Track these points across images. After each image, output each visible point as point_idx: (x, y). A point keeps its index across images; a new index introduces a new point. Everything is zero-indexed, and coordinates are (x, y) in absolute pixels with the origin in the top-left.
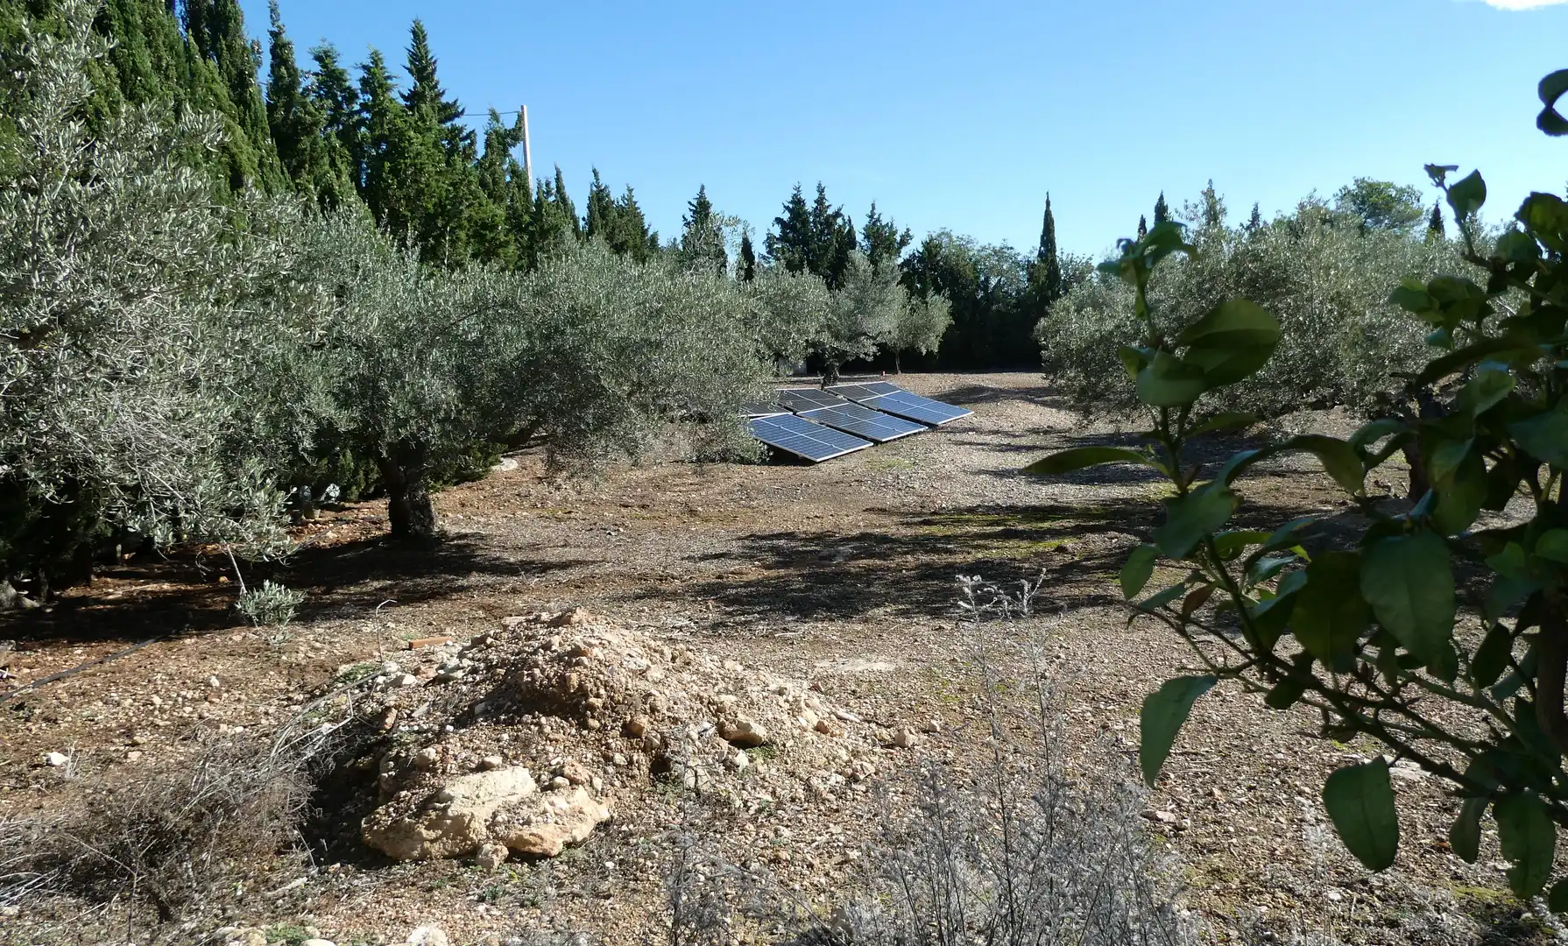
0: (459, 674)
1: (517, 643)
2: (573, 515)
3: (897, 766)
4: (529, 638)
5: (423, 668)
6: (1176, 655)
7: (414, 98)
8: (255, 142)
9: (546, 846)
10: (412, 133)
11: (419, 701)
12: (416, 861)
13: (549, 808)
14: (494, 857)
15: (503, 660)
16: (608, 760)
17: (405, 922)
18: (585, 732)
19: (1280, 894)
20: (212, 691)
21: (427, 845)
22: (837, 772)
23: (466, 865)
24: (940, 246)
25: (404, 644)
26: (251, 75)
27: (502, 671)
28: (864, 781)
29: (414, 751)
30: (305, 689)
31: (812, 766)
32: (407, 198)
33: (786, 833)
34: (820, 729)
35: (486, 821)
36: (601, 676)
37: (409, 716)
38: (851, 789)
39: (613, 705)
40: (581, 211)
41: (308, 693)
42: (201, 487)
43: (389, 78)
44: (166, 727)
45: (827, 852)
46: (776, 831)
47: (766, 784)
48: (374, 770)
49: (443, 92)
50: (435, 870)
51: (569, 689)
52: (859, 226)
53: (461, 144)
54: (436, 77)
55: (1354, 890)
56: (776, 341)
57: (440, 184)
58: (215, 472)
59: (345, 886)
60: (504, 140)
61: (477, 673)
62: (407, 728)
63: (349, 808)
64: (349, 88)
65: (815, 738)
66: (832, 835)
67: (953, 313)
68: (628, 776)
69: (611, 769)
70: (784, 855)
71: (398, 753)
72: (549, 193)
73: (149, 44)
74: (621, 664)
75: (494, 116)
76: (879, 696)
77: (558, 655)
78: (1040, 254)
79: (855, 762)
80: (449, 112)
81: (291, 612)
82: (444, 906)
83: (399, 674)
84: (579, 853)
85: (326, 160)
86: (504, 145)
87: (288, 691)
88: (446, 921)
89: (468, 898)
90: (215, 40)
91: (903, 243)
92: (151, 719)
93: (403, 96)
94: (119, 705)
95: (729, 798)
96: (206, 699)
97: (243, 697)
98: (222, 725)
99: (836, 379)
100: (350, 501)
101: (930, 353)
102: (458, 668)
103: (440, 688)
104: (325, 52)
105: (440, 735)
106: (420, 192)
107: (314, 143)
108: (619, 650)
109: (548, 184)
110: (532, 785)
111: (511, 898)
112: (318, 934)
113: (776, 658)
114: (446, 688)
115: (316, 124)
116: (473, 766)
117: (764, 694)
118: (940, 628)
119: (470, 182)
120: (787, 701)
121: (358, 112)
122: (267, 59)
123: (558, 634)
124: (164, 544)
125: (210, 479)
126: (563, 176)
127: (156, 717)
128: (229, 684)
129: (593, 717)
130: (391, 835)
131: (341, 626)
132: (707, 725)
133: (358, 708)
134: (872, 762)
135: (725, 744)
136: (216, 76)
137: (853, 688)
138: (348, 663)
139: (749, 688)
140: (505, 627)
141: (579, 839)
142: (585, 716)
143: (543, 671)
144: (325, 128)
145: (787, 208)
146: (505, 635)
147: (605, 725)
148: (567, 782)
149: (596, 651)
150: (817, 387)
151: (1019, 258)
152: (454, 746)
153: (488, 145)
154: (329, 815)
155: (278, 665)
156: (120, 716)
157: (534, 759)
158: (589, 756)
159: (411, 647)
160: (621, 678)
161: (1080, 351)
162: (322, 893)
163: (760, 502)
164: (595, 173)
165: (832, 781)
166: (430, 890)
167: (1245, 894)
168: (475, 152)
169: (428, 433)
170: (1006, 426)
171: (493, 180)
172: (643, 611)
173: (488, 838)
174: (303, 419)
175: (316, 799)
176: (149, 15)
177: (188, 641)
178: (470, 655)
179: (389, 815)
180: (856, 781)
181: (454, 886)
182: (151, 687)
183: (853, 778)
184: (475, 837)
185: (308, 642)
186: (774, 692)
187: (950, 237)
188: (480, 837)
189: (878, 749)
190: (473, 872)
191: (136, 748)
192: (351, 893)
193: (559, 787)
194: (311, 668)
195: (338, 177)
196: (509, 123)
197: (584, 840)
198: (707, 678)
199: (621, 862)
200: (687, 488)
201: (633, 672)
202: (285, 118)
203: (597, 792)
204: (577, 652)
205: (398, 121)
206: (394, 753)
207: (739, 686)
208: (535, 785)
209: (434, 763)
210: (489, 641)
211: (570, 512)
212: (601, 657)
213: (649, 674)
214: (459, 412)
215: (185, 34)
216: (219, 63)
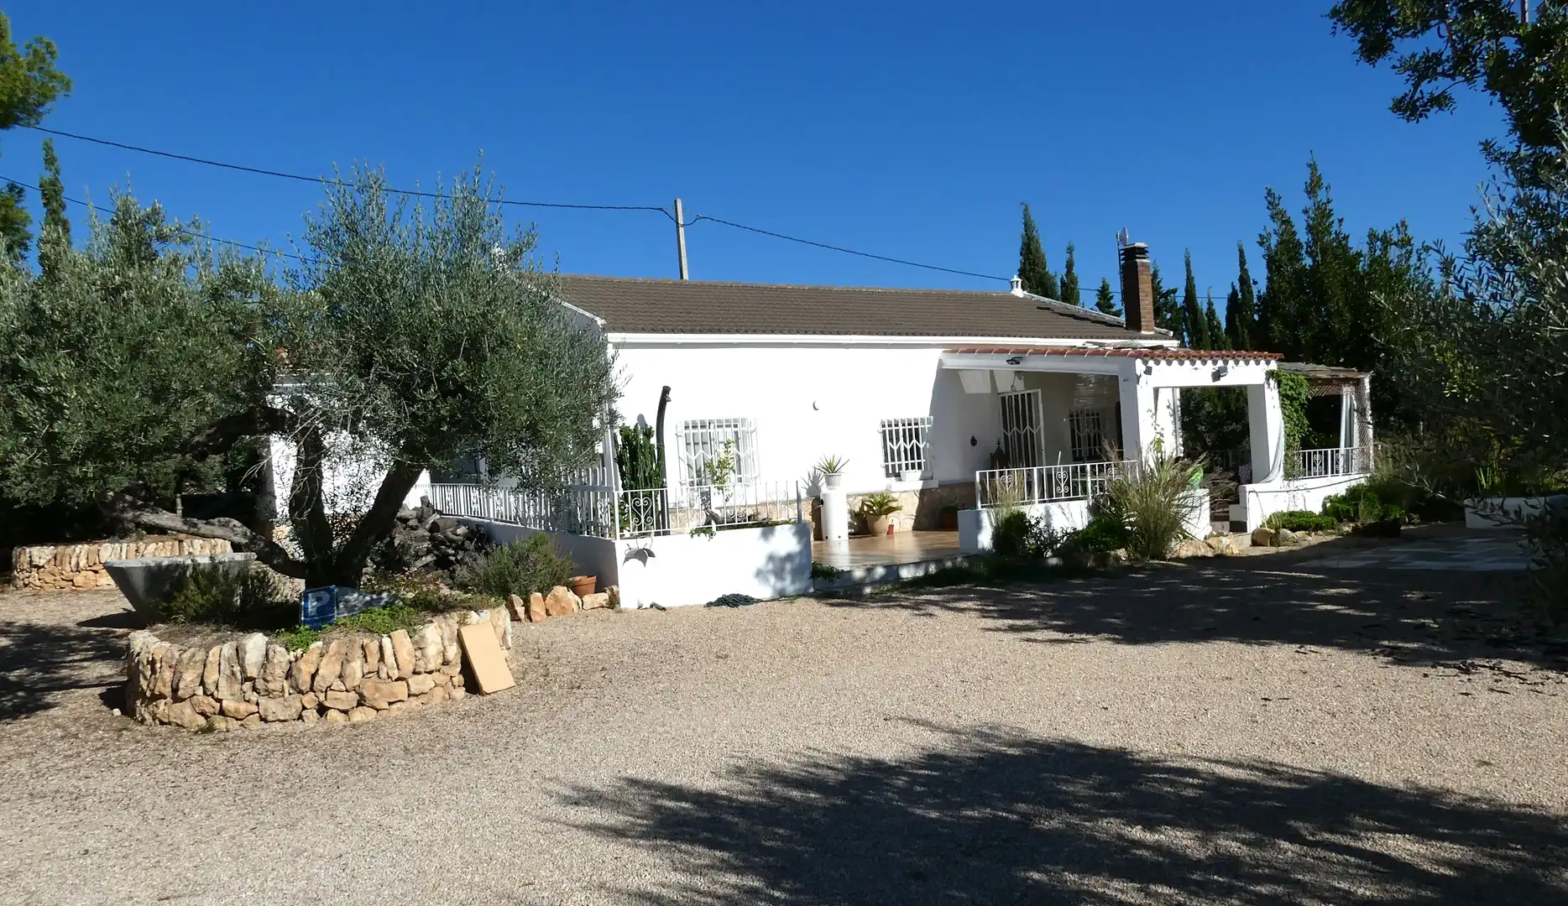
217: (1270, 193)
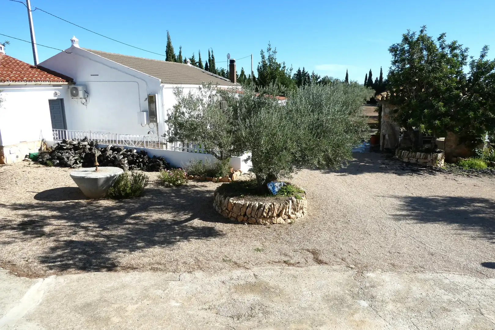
217: (262, 51)
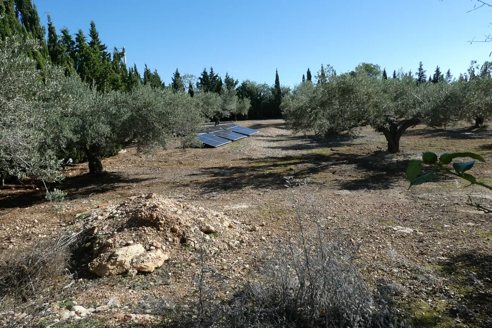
0: (117, 215)
1: (135, 205)
2: (144, 165)
3: (254, 237)
4: (139, 203)
5: (104, 214)
6: (330, 199)
7: (92, 44)
8: (44, 56)
9: (149, 269)
10: (92, 54)
11: (105, 224)
12: (107, 276)
13: (149, 257)
14: (133, 274)
15: (131, 210)
16: (167, 240)
17: (106, 297)
18: (159, 232)
19: (380, 271)
20: (35, 224)
21: (111, 271)
22: (237, 240)
23: (124, 277)
24: (246, 84)
25: (96, 206)
26: (42, 37)
27: (131, 214)
28: (245, 242)
29: (104, 240)
30: (66, 222)
31: (229, 239)
32: (91, 73)
33: (224, 260)
34: (230, 227)
35: (129, 262)
36: (163, 214)
37: (102, 229)
38: (242, 245)
39: (167, 223)
40: (142, 76)
41: (67, 223)
42: (33, 160)
43: (84, 37)
44: (21, 236)
45: (238, 266)
46: (221, 260)
47: (216, 245)
48: (91, 247)
49: (101, 42)
50: (114, 279)
51: (153, 218)
52: (223, 79)
53: (107, 57)
54: (98, 38)
55: (401, 268)
56: (205, 111)
57: (101, 68)
58: (37, 155)
59: (84, 286)
60: (119, 56)
61: (123, 215)
62: (101, 233)
63: (84, 260)
64: (72, 41)
65: (229, 230)
66: (239, 260)
67: (251, 103)
68: (173, 245)
69: (168, 243)
70: (225, 267)
71: (99, 241)
72: (132, 71)
73: (11, 27)
74: (169, 210)
75: (116, 49)
76: (245, 216)
77: (149, 208)
78: (275, 86)
79: (242, 236)
80: (103, 48)
81: (63, 198)
82: (118, 291)
83: (96, 216)
84: (160, 271)
85: (66, 62)
86: (119, 57)
87: (60, 223)
88: (119, 296)
89: (126, 288)
90: (31, 26)
91: (236, 83)
92: (16, 234)
93: (89, 43)
94: (5, 230)
95: (205, 250)
96: (34, 227)
97: (46, 225)
98: (39, 235)
99: (219, 123)
100: (76, 163)
101: (245, 115)
102: (116, 213)
103: (111, 220)
104: (65, 30)
105: (112, 235)
106: (95, 71)
107: (62, 56)
108: (167, 205)
109: (132, 69)
110: (143, 249)
111: (140, 287)
112: (77, 303)
113: (212, 205)
114: (113, 220)
115: (63, 51)
116: (124, 244)
117: (213, 217)
118: (260, 194)
119: (110, 68)
120: (219, 219)
121: (75, 48)
122: (47, 32)
123: (148, 201)
124: (21, 178)
125: (36, 157)
126: (137, 66)
127: (18, 233)
128: (41, 221)
129: (161, 227)
130: (98, 268)
131: (76, 202)
132: (196, 227)
133: (84, 227)
134: (247, 236)
135: (202, 233)
136: (32, 37)
137: (237, 213)
138: (79, 213)
139: (207, 215)
140: (131, 200)
141: (159, 266)
142: (158, 226)
143: (145, 213)
144: (65, 52)
145: (202, 74)
146: (131, 202)
147: (165, 229)
148: (155, 248)
149: (161, 206)
150: (214, 126)
151: (269, 87)
152: (117, 238)
153: (114, 57)
154: (77, 262)
155: (56, 215)
156: (6, 233)
157: (143, 241)
158: (161, 239)
159: (98, 207)
160: (169, 214)
161: (294, 112)
162: (77, 289)
163: (200, 159)
164: (146, 66)
165: (236, 243)
166: (113, 286)
167: (369, 272)
168: (111, 59)
169: (101, 141)
170: (269, 135)
171: (116, 67)
172: (169, 193)
173: (130, 267)
174: (62, 138)
175: (73, 258)
176: (11, 18)
177: (27, 209)
178: (120, 209)
179: (97, 261)
180: (243, 242)
181: (120, 284)
182: (15, 224)
183: (242, 242)
184: (126, 268)
185: (65, 207)
186: (215, 216)
187: (249, 81)
188: (128, 267)
189: (248, 232)
190: (126, 279)
191: (11, 244)
192: (86, 288)
193: (152, 250)
194: (67, 215)
195: (70, 67)
196: (120, 51)
197: (161, 267)
198: (194, 213)
199: (174, 273)
200: (178, 156)
201: (173, 212)
202: (53, 49)
203: (164, 250)
204: (155, 207)
205: (88, 50)
206: (98, 241)
207: (204, 215)
208: (144, 249)
209: (111, 244)
210: (126, 204)
211: (143, 164)
212: (163, 208)
213: (177, 212)
214: (111, 135)
215: (22, 25)
216: (32, 33)
